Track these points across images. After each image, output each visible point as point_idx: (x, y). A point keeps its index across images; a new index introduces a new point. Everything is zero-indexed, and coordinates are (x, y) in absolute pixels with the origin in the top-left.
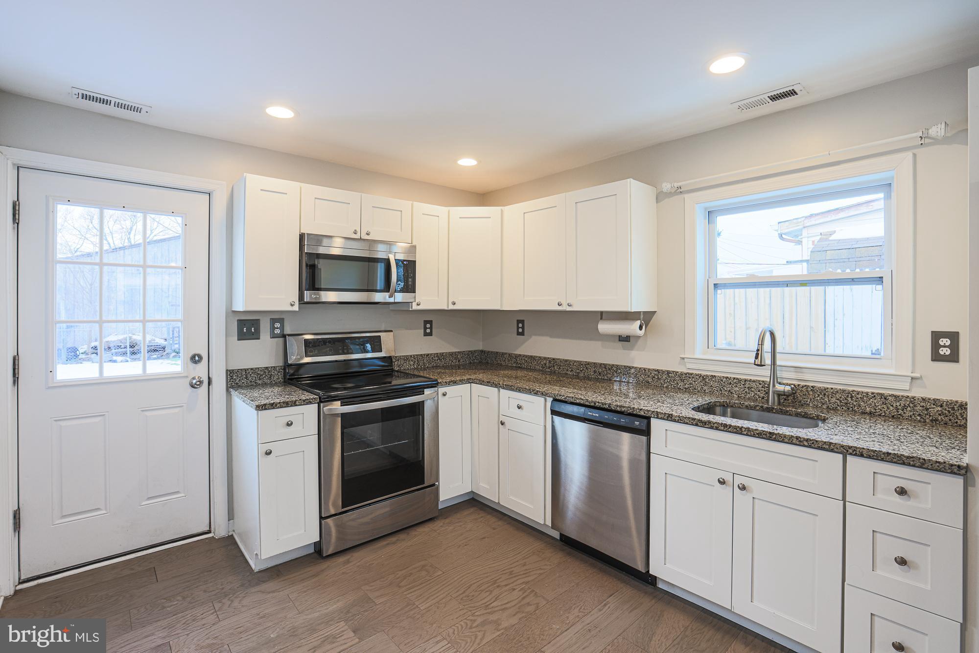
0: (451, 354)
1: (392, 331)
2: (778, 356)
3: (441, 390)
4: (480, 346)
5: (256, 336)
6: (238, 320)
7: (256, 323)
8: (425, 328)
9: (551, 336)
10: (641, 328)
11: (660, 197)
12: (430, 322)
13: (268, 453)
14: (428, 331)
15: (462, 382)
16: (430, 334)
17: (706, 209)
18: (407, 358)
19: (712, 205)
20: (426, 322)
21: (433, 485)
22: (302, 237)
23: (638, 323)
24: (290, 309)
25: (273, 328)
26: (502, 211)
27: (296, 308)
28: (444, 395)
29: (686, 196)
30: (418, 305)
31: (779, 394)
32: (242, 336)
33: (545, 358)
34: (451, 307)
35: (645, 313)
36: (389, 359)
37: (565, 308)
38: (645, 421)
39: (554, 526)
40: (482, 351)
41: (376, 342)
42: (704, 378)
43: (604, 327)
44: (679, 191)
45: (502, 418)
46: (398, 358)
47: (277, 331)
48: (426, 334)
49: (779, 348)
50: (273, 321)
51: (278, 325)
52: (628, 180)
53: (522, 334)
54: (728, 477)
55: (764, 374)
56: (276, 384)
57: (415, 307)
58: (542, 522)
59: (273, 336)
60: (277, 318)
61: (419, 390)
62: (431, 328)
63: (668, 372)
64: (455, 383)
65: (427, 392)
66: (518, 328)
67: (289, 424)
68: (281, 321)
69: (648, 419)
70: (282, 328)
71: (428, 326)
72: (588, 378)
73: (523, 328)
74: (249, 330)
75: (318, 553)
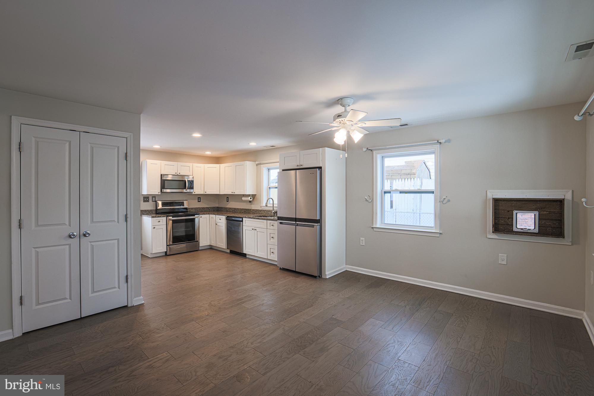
0: (207, 208)
1: (187, 200)
2: (274, 204)
3: (200, 216)
4: (217, 206)
5: (148, 201)
6: (144, 197)
7: (148, 198)
8: (198, 200)
9: (235, 202)
10: (251, 199)
11: (257, 165)
12: (200, 198)
13: (154, 228)
14: (199, 200)
15: (206, 214)
16: (200, 201)
17: (268, 168)
18: (192, 209)
19: (269, 167)
20: (198, 198)
21: (198, 241)
22: (161, 175)
23: (250, 197)
24: (158, 194)
25: (153, 199)
26: (220, 166)
27: (160, 194)
28: (201, 217)
29: (262, 165)
30: (195, 193)
31: (274, 213)
32: (144, 201)
33: (233, 208)
34: (205, 193)
35: (252, 195)
36: (186, 209)
37: (233, 193)
38: (242, 219)
39: (227, 248)
40: (217, 207)
41: (182, 204)
42: (264, 211)
43: (244, 199)
44: (261, 164)
45: (217, 223)
46: (189, 208)
47: (154, 200)
48: (198, 201)
49: (274, 203)
50: (153, 197)
51: (154, 198)
52: (246, 162)
53: (228, 201)
54: (254, 228)
55: (271, 209)
56: (155, 214)
57: (193, 193)
58: (225, 248)
59: (153, 201)
60: (154, 196)
61: (194, 215)
62: (200, 200)
63: (258, 210)
64: (204, 214)
65: (196, 216)
66: (227, 199)
67: (159, 222)
68: (155, 197)
69: (242, 218)
70: (155, 199)
71: (199, 199)
72: (242, 213)
73: (228, 199)
74: (146, 199)
75: (166, 254)
